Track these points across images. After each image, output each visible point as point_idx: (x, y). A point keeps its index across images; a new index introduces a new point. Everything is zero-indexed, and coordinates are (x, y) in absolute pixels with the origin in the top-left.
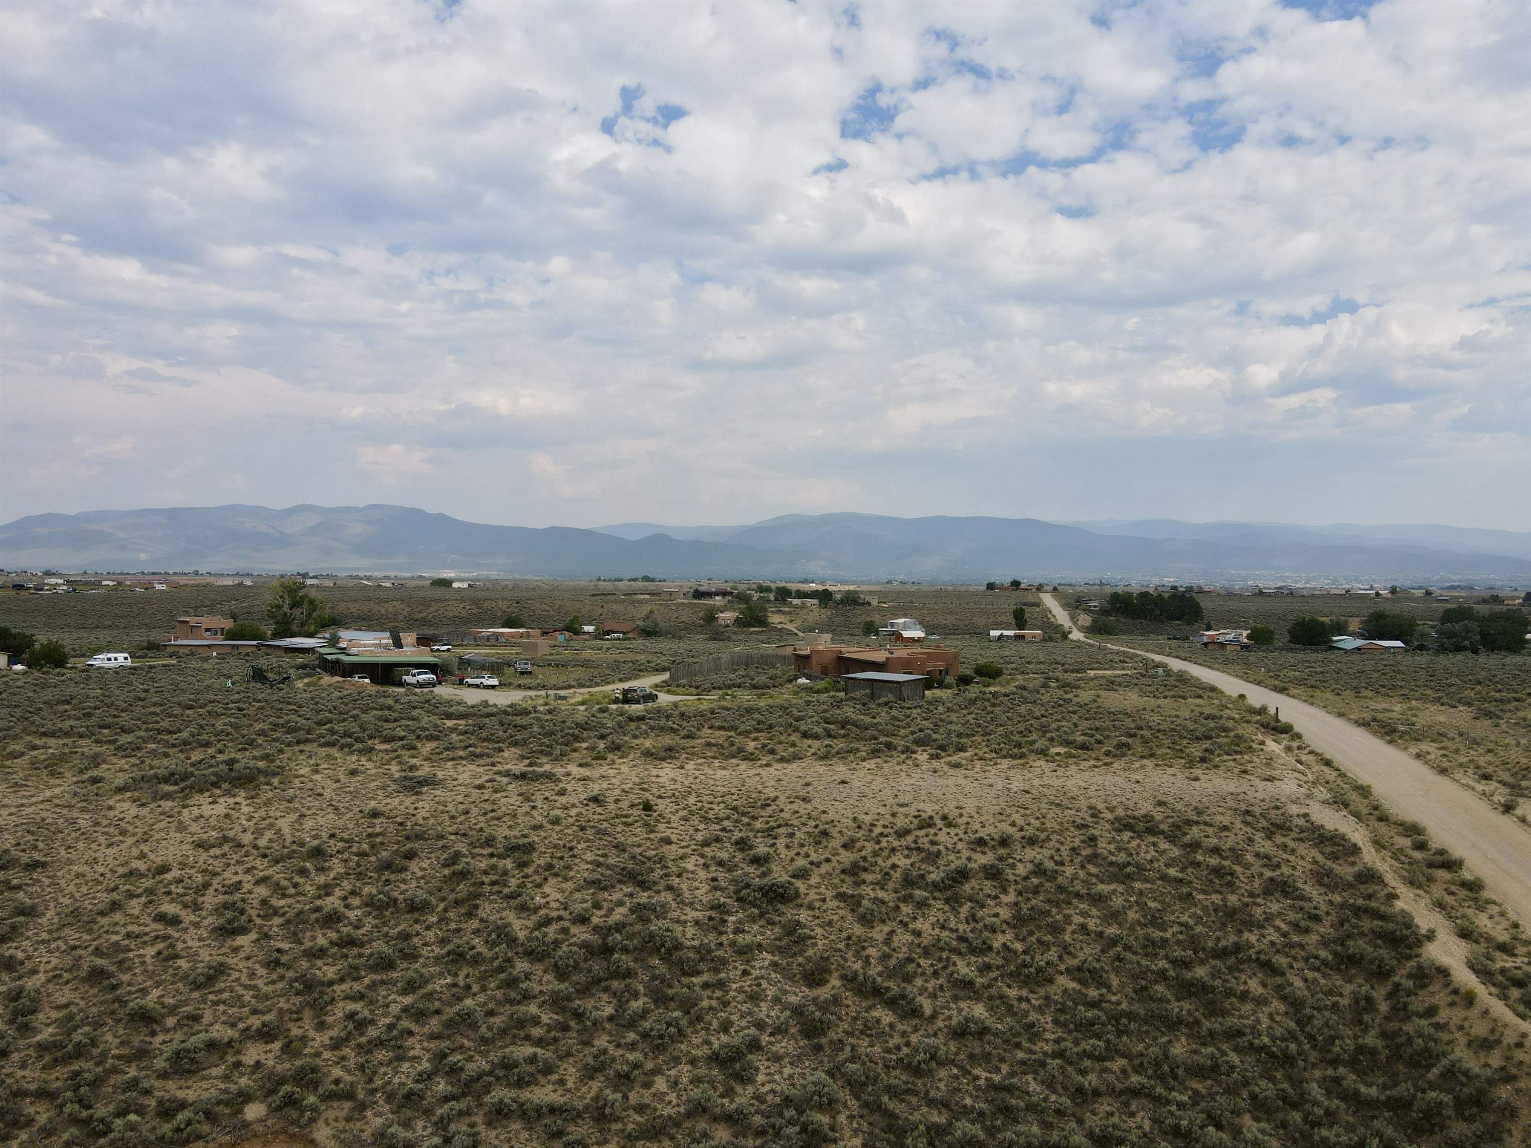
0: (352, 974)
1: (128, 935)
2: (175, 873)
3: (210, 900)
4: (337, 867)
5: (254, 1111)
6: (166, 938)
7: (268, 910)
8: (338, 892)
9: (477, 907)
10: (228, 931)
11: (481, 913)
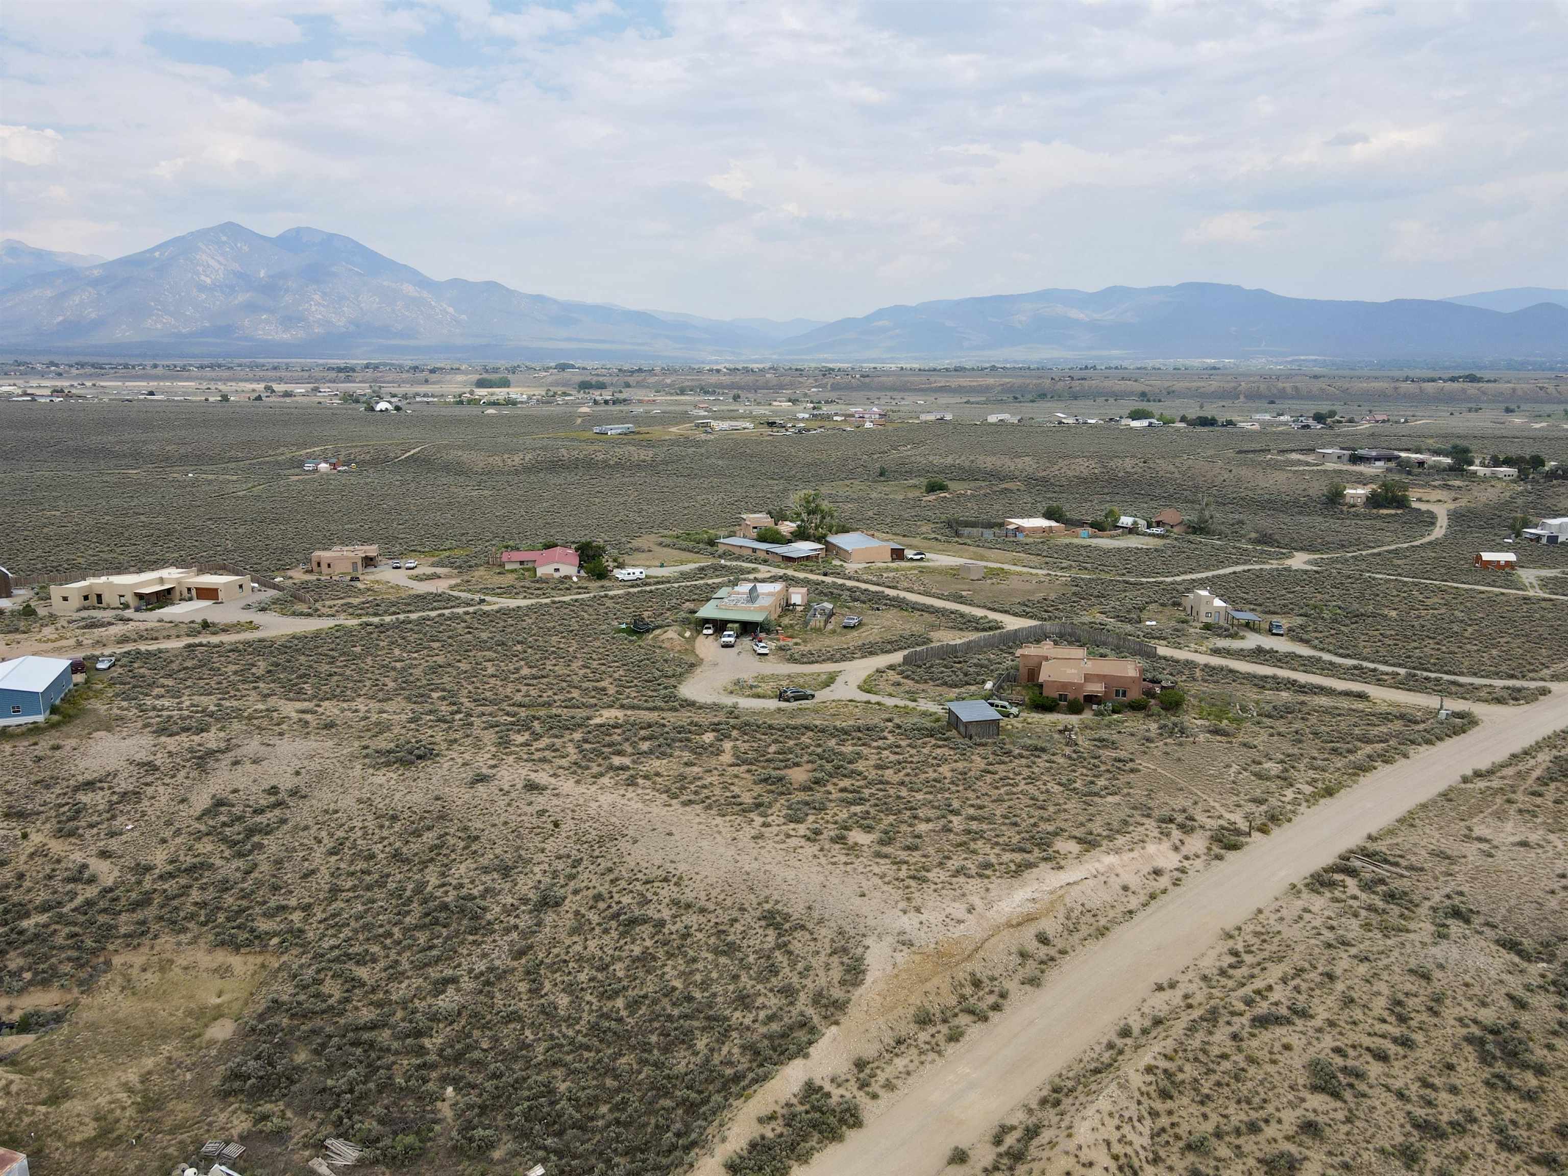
0: (354, 888)
1: (301, 845)
2: (340, 814)
3: (340, 834)
4: (397, 827)
5: (275, 941)
6: (311, 849)
7: (354, 846)
8: (386, 843)
9: (427, 867)
10: (332, 852)
11: (427, 871)
